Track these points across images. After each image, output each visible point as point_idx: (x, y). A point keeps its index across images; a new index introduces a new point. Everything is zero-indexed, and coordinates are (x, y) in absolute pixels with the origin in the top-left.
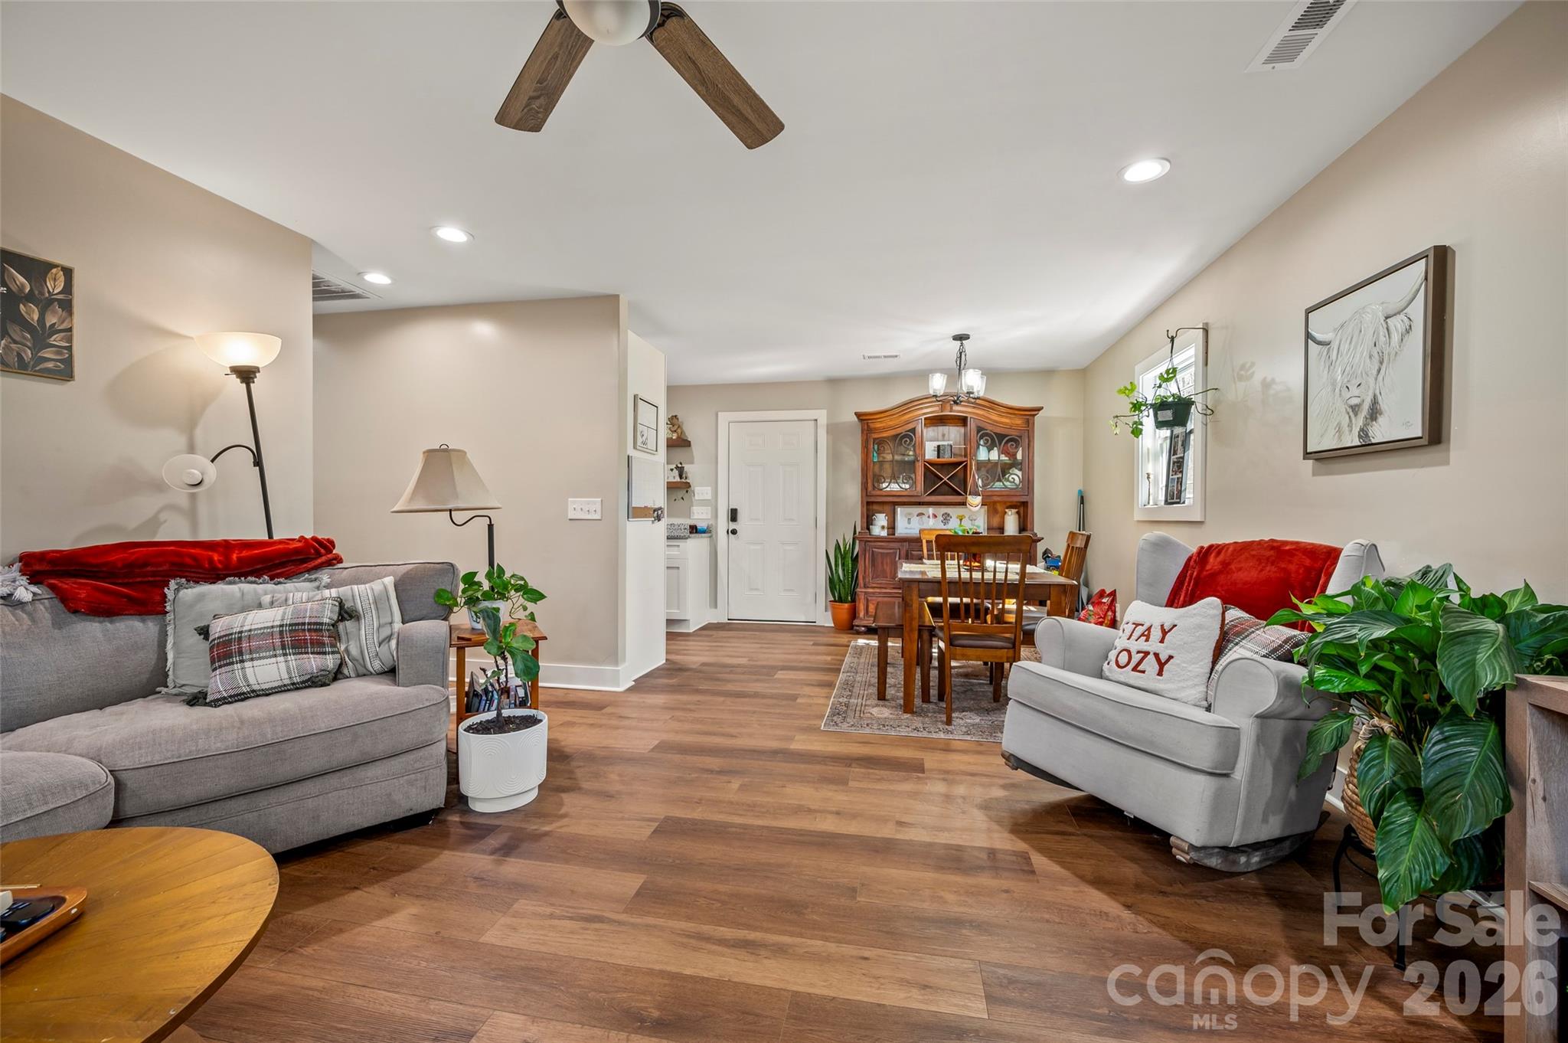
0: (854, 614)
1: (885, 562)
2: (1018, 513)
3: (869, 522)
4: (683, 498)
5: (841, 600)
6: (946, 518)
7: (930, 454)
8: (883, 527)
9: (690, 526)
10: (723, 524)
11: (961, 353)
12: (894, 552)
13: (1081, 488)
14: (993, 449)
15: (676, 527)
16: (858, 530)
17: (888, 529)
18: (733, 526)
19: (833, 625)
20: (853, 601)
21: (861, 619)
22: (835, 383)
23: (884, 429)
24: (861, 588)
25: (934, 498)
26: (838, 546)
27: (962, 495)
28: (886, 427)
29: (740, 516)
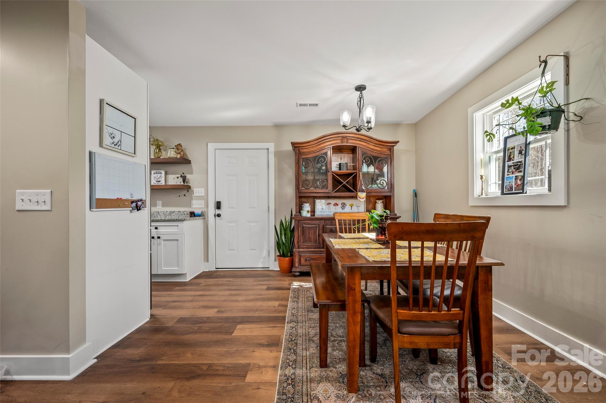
0: (292, 264)
1: (310, 232)
2: (383, 202)
3: (300, 208)
4: (185, 195)
5: (283, 255)
6: (344, 206)
7: (334, 168)
8: (308, 212)
9: (190, 212)
10: (212, 211)
11: (360, 98)
12: (316, 226)
13: (415, 188)
14: (370, 166)
15: (182, 213)
16: (294, 213)
17: (311, 212)
18: (218, 212)
19: (279, 269)
20: (292, 255)
21: (296, 267)
22: (279, 127)
23: (309, 153)
24: (296, 248)
25: (338, 194)
26: (282, 223)
27: (355, 192)
28: (310, 152)
29: (223, 206)
